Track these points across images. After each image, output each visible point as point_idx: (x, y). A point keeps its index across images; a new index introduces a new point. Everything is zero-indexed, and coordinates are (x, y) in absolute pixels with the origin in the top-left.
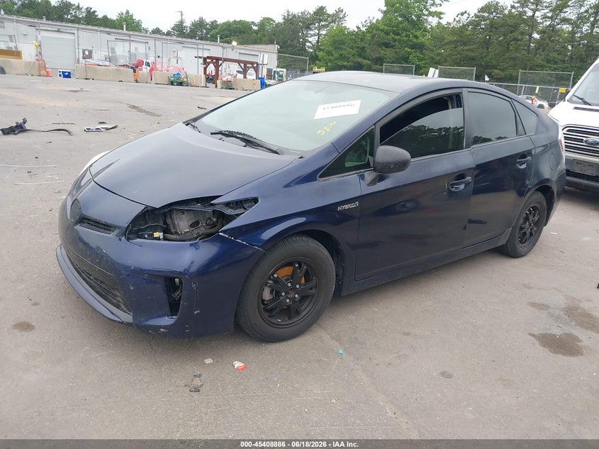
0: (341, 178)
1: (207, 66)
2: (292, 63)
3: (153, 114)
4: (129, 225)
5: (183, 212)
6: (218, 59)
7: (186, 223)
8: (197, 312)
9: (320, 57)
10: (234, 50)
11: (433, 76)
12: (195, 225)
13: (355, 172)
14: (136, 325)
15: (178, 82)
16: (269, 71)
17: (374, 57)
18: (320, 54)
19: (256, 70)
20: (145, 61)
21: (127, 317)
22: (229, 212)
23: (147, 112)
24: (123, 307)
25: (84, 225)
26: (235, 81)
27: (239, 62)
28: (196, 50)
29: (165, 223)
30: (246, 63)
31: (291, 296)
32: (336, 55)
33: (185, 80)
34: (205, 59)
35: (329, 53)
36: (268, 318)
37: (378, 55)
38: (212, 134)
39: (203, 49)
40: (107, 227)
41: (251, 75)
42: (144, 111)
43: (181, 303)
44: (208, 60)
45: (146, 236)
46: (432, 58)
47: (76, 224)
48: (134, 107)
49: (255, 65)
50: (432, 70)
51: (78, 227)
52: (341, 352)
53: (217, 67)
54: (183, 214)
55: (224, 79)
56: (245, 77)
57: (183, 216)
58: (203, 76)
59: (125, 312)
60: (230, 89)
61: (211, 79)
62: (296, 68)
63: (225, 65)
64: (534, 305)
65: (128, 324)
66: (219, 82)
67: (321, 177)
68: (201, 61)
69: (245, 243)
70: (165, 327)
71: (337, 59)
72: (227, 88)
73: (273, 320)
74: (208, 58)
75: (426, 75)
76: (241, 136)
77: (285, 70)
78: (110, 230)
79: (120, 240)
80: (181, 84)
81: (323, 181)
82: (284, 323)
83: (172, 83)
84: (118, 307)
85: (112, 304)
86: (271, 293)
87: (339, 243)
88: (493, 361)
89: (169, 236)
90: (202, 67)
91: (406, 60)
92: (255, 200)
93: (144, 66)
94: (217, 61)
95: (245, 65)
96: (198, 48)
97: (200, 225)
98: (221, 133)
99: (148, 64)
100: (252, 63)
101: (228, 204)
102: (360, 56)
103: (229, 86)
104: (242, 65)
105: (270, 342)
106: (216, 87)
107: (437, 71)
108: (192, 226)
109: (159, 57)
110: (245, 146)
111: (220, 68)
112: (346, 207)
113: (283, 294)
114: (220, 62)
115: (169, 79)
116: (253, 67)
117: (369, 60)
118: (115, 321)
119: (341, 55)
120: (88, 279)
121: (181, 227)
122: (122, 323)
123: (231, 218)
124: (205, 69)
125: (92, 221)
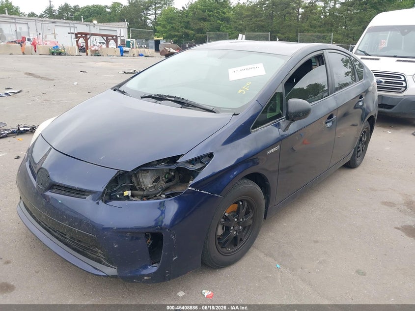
0: (266, 128)
1: (78, 40)
2: (138, 35)
3: (47, 79)
4: (105, 190)
5: (147, 171)
6: (86, 34)
7: (150, 179)
8: (175, 258)
9: (158, 30)
10: (95, 27)
11: (242, 39)
12: (157, 180)
13: (273, 121)
14: (120, 277)
15: (57, 52)
16: (123, 41)
17: (196, 28)
18: (158, 28)
19: (116, 41)
20: (27, 37)
21: (112, 271)
22: (191, 167)
23: (42, 78)
24: (104, 261)
25: (54, 191)
26: (101, 49)
27: (102, 36)
28: (69, 28)
29: (131, 182)
30: (107, 36)
31: (236, 228)
32: (168, 27)
33: (63, 51)
34: (76, 35)
35: (164, 27)
36: (220, 249)
37: (199, 27)
38: (142, 98)
39: (74, 27)
40: (80, 193)
41: (112, 44)
42: (39, 77)
43: (163, 253)
44: (78, 35)
45: (118, 196)
46: (236, 27)
47: (46, 190)
48: (30, 74)
49: (115, 37)
50: (240, 35)
51: (48, 193)
52: (278, 266)
53: (86, 40)
54: (147, 172)
55: (93, 49)
56: (107, 47)
57: (148, 174)
58: (77, 47)
59: (107, 266)
60: (98, 56)
61: (83, 50)
62: (141, 38)
63: (92, 38)
64: (385, 203)
65: (113, 277)
66: (89, 51)
67: (253, 129)
68: (74, 36)
69: (207, 193)
70: (148, 275)
71: (169, 30)
72: (95, 55)
73: (224, 250)
74: (79, 33)
75: (237, 39)
76: (173, 99)
77: (134, 40)
78: (84, 195)
79: (98, 203)
80: (60, 54)
81: (255, 131)
82: (232, 251)
83: (53, 54)
84: (100, 262)
85: (93, 259)
86: (223, 229)
87: (267, 180)
88: (385, 255)
89: (135, 192)
90: (75, 41)
91: (218, 29)
92: (211, 156)
93: (27, 41)
94: (85, 36)
95: (107, 38)
96: (70, 27)
97: (161, 179)
98: (150, 97)
99: (29, 40)
100: (112, 36)
101: (191, 162)
102: (186, 28)
103: (96, 54)
104: (105, 38)
105: (221, 267)
106: (87, 55)
107: (244, 36)
108: (154, 182)
109: (40, 34)
110: (181, 108)
111: (89, 41)
112: (272, 151)
113: (232, 228)
114: (88, 36)
115: (50, 51)
116: (113, 39)
117: (193, 30)
118: (100, 275)
119: (172, 27)
120: (62, 238)
121: (146, 183)
122: (108, 276)
123: (194, 173)
124: (77, 42)
125: (62, 187)
